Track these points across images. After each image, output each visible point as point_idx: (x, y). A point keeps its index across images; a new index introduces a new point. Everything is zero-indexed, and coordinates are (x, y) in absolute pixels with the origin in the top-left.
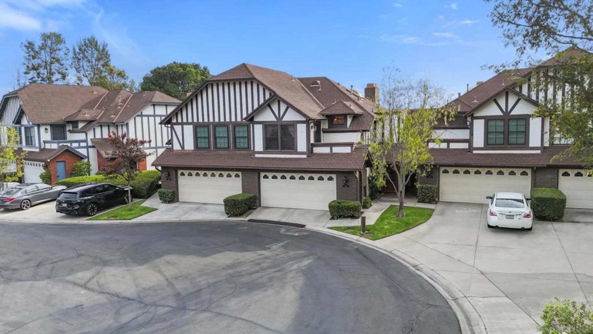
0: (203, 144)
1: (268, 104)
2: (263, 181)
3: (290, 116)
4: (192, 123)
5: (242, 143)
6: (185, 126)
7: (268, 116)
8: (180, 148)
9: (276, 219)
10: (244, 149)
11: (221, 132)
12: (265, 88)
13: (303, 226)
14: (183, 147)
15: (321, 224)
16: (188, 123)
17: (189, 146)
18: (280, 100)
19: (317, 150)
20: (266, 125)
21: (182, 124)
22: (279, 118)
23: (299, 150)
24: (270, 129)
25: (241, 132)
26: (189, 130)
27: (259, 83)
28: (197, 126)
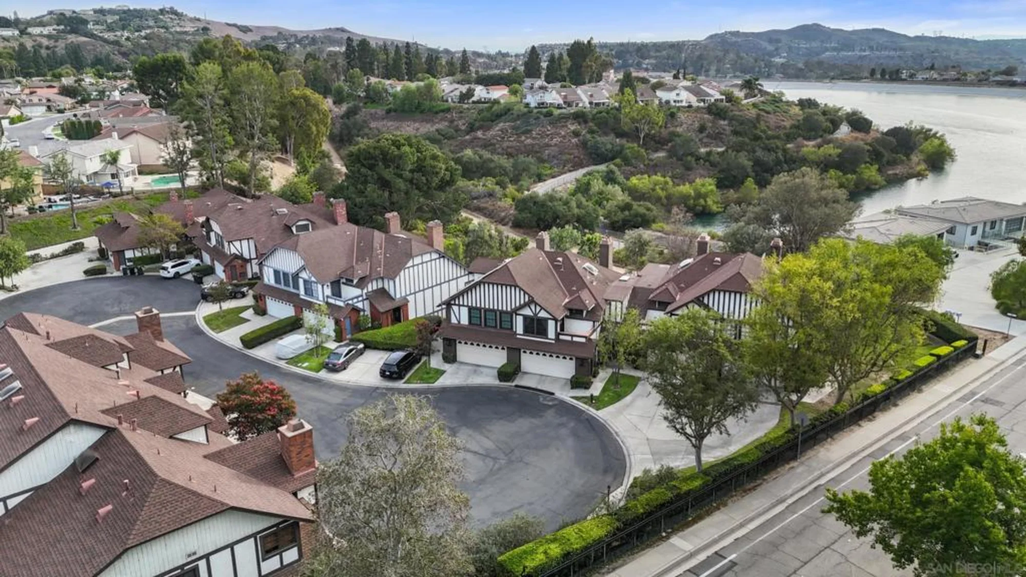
0: (474, 321)
1: (527, 304)
2: (523, 355)
3: (543, 314)
4: (467, 306)
5: (507, 325)
6: (462, 308)
7: (527, 312)
8: (456, 322)
9: (533, 386)
10: (508, 329)
11: (490, 316)
12: (525, 293)
13: (553, 394)
14: (459, 322)
15: (565, 393)
16: (463, 305)
17: (465, 321)
18: (536, 304)
19: (561, 337)
20: (526, 318)
21: (459, 305)
22: (536, 315)
23: (550, 336)
24: (528, 320)
25: (506, 318)
26: (465, 311)
27: (521, 289)
28: (471, 309)
